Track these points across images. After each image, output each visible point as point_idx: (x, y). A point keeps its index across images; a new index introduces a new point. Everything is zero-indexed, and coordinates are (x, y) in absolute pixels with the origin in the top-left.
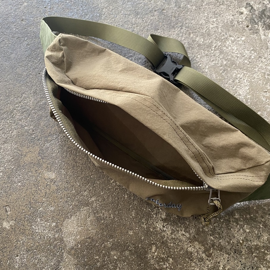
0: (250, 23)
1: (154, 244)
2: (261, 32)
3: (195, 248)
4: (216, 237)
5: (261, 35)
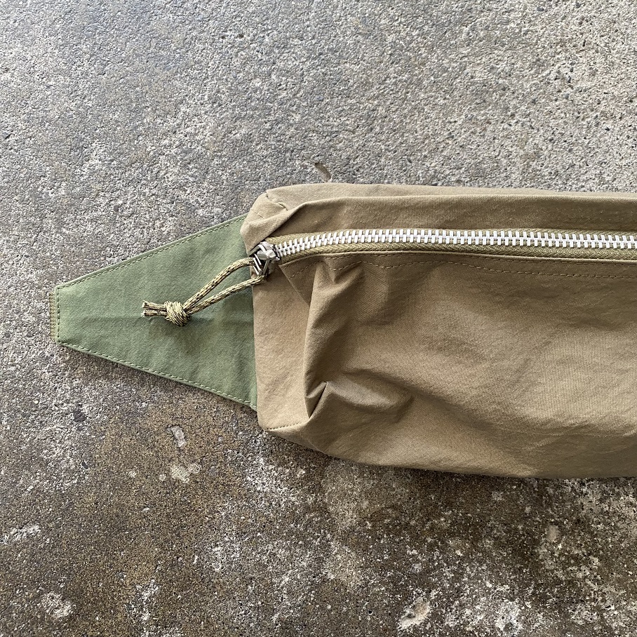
1: (556, 523)
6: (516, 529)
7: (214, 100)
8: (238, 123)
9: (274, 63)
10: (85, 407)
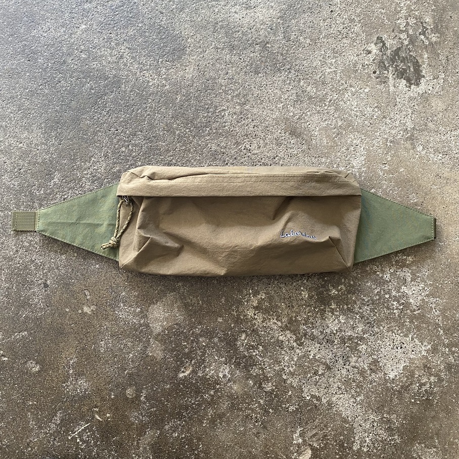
0: (379, 67)
1: (244, 331)
2: (391, 82)
3: (286, 337)
4: (309, 327)
5: (391, 86)
6: (227, 333)
7: (106, 156)
8: (115, 165)
9: (130, 141)
10: (48, 282)
